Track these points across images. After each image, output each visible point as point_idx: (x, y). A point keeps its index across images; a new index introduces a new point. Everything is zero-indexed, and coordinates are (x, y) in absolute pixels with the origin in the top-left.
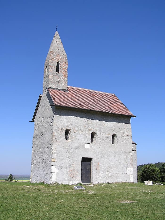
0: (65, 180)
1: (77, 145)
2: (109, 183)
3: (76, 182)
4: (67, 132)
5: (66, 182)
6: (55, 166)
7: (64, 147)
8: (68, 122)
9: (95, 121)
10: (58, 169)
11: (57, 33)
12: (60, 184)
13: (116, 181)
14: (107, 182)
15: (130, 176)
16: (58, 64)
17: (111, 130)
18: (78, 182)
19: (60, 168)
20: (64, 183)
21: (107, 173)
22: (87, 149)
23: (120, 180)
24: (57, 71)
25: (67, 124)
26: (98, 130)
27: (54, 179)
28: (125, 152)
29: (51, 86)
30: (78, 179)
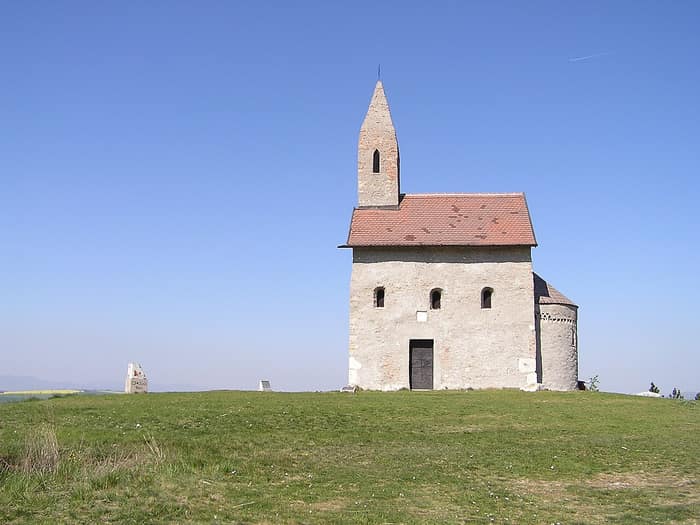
0: (375, 382)
1: (398, 315)
2: (471, 389)
3: (397, 387)
4: (380, 294)
5: (376, 387)
6: (356, 356)
7: (373, 321)
8: (379, 274)
9: (439, 265)
10: (362, 362)
11: (379, 85)
12: (365, 389)
13: (490, 386)
14: (467, 386)
15: (528, 376)
16: (376, 154)
17: (479, 279)
18: (401, 387)
19: (366, 360)
20: (374, 389)
21: (468, 369)
22: (421, 323)
23: (499, 384)
24: (376, 169)
25: (379, 278)
26: (447, 282)
27: (353, 380)
28: (514, 325)
29: (363, 203)
30: (402, 381)
